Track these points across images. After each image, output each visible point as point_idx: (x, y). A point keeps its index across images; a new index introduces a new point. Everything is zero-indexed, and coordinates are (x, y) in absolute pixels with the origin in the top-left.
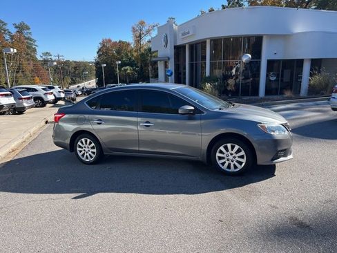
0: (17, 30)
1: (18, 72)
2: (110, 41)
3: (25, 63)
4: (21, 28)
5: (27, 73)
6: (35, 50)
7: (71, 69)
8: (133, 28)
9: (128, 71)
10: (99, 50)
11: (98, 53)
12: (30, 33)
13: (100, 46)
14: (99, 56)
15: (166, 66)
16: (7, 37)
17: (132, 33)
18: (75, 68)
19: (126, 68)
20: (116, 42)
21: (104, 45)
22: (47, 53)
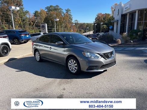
0: (66, 11)
1: (65, 28)
2: (101, 14)
3: (68, 24)
4: (68, 11)
5: (68, 28)
6: (72, 19)
7: (85, 26)
8: (112, 7)
9: (105, 27)
10: (96, 18)
11: (95, 19)
12: (70, 13)
13: (97, 17)
14: (96, 20)
15: (117, 25)
16: (63, 15)
17: (111, 9)
18: (87, 26)
19: (104, 26)
20: (104, 14)
21: (98, 16)
22: (76, 20)
